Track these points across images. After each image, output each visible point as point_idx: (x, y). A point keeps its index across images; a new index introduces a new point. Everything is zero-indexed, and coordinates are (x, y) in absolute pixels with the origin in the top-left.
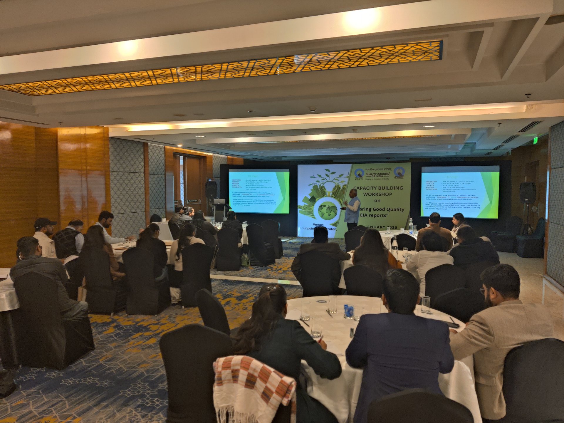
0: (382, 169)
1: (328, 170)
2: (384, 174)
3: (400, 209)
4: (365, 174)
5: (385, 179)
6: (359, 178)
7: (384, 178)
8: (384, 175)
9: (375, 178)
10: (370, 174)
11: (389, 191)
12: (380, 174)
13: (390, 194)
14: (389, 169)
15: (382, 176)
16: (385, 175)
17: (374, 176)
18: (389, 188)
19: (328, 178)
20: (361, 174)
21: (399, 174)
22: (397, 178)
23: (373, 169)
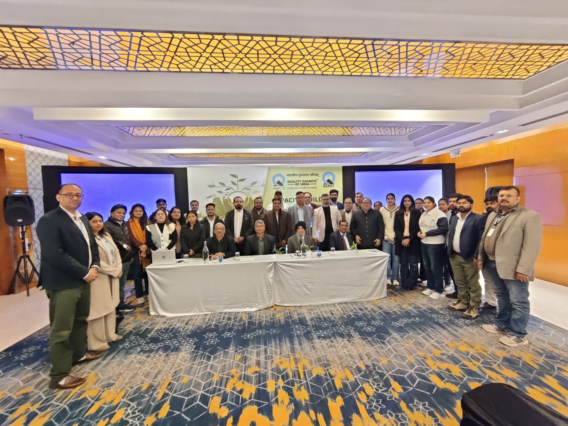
0: (307, 175)
1: (233, 175)
2: (310, 181)
5: (312, 188)
7: (310, 186)
9: (300, 186)
10: (293, 182)
12: (306, 181)
14: (316, 175)
15: (308, 184)
16: (312, 183)
17: (298, 184)
18: (318, 199)
19: (235, 187)
21: (329, 181)
22: (326, 186)
23: (297, 175)
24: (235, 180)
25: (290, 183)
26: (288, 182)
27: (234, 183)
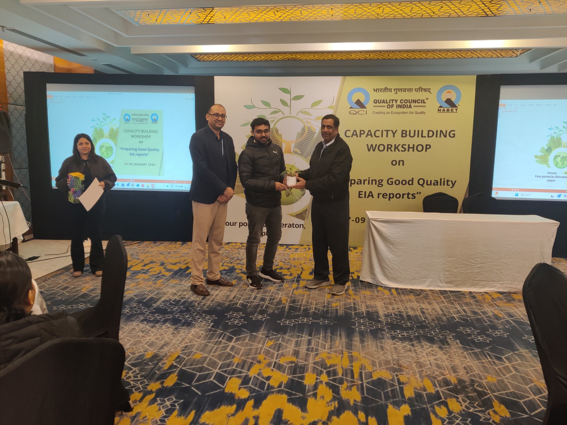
0: (410, 90)
1: (285, 91)
2: (415, 101)
3: (448, 181)
4: (371, 101)
5: (417, 113)
6: (357, 110)
7: (413, 109)
8: (415, 104)
9: (394, 109)
10: (384, 102)
11: (424, 141)
12: (407, 101)
13: (426, 148)
14: (425, 90)
15: (410, 107)
17: (392, 106)
18: (426, 134)
19: (285, 109)
20: (362, 101)
21: (449, 102)
22: (444, 110)
23: (390, 90)
24: (286, 97)
26: (376, 101)
27: (284, 103)
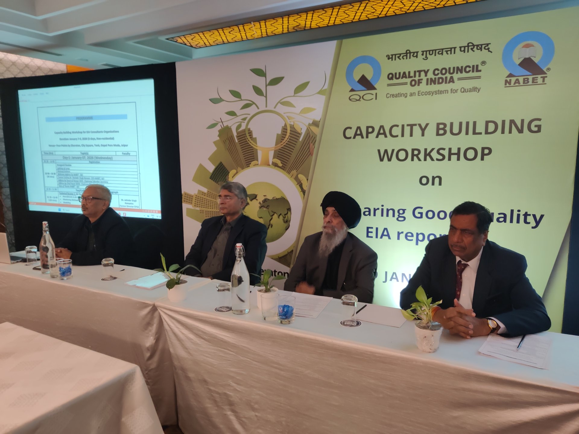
0: (451, 50)
2: (460, 70)
3: (526, 215)
4: (384, 76)
6: (361, 93)
7: (458, 85)
8: (460, 75)
9: (423, 87)
11: (479, 142)
13: (483, 155)
14: (480, 47)
15: (452, 80)
16: (464, 75)
17: (420, 82)
20: (369, 77)
21: (528, 64)
22: (517, 81)
25: (395, 81)
